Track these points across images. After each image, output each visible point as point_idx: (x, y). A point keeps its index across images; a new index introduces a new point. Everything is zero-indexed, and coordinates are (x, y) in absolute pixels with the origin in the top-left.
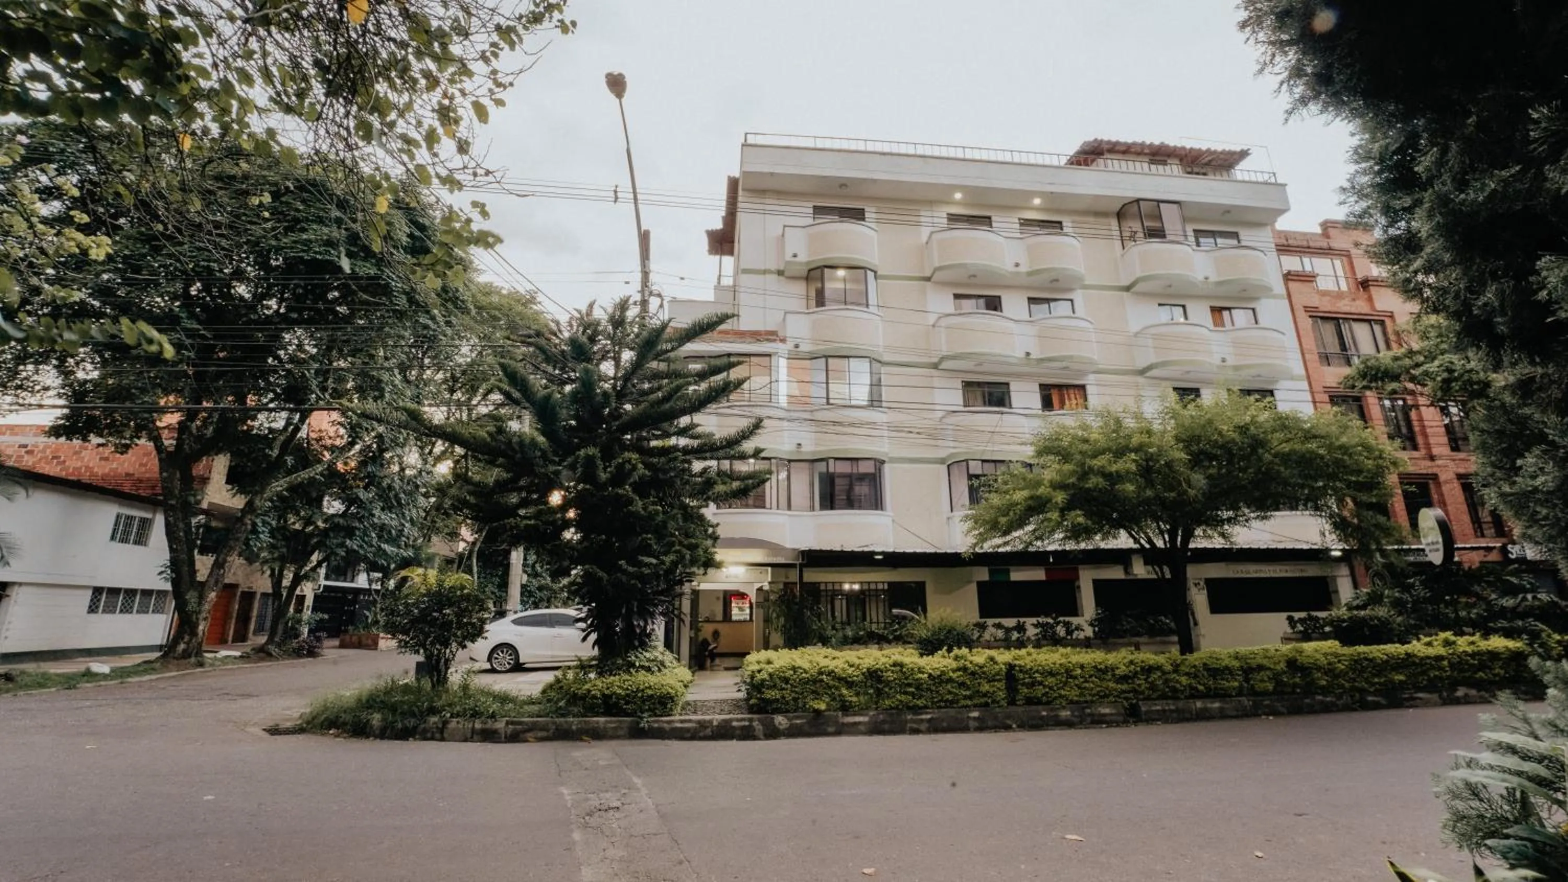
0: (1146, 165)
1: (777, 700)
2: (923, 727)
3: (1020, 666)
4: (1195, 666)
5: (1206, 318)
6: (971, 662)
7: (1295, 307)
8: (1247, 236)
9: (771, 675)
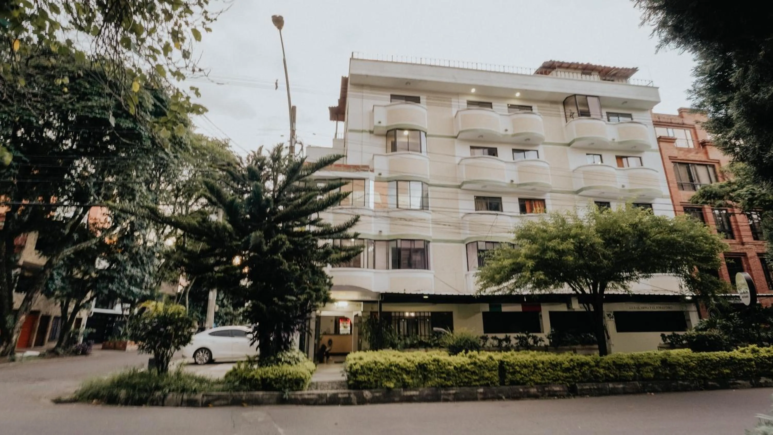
0: (579, 75)
1: (365, 382)
2: (450, 398)
3: (507, 362)
4: (608, 363)
5: (614, 162)
6: (479, 360)
7: (664, 157)
8: (636, 116)
9: (362, 367)
